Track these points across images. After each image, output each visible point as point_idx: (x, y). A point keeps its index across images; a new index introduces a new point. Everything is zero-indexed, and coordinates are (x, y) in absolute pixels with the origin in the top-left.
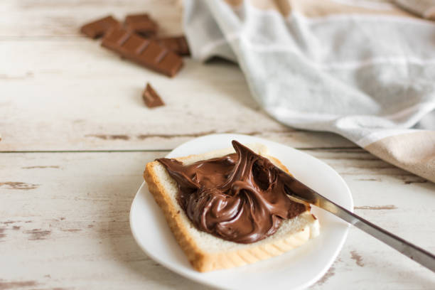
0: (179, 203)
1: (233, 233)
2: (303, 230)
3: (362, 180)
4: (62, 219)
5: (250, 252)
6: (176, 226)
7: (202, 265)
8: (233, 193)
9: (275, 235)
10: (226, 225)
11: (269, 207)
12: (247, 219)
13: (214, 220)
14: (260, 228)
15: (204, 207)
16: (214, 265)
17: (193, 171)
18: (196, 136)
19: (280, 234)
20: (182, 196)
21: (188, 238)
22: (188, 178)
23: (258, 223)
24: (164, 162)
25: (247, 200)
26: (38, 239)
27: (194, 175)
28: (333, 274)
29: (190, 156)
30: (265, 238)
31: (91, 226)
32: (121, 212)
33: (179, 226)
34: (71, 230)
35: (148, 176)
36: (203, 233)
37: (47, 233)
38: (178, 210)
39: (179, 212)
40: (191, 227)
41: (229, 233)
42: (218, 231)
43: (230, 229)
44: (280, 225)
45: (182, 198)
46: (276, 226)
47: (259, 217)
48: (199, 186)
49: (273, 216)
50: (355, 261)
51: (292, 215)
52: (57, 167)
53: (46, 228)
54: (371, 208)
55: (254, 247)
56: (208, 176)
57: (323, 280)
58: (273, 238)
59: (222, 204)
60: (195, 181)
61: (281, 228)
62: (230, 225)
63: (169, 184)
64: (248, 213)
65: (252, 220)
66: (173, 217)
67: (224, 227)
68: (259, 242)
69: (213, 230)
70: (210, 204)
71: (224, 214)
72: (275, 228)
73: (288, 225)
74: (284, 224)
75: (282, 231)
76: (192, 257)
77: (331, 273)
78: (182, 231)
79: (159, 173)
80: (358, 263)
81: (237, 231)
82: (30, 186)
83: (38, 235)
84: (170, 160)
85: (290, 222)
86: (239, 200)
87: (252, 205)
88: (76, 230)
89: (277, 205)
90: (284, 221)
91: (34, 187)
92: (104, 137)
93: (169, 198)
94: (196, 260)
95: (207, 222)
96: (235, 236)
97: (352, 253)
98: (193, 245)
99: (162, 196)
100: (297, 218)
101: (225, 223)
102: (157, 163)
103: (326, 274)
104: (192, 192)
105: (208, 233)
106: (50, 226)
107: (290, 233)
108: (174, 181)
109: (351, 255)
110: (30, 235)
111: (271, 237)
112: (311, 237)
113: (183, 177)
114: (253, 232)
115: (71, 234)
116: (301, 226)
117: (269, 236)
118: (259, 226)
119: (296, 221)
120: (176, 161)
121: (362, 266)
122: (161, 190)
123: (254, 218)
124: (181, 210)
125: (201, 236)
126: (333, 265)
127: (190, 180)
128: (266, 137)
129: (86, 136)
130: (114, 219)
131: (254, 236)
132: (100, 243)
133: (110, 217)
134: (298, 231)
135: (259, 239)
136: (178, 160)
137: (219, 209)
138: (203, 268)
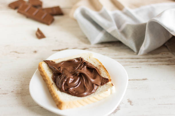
0: (53, 80)
1: (76, 93)
2: (107, 90)
3: (133, 68)
5: (83, 101)
6: (51, 90)
7: (61, 106)
8: (76, 75)
9: (95, 93)
10: (72, 89)
11: (93, 80)
12: (83, 86)
13: (68, 87)
14: (88, 90)
15: (63, 82)
16: (67, 106)
17: (60, 66)
18: (59, 50)
19: (97, 92)
20: (54, 77)
21: (56, 95)
22: (57, 69)
23: (87, 88)
24: (47, 62)
25: (82, 78)
27: (60, 67)
28: (119, 109)
29: (58, 59)
30: (90, 94)
31: (12, 92)
32: (26, 85)
33: (52, 90)
35: (40, 68)
36: (63, 93)
38: (52, 83)
39: (53, 84)
40: (58, 90)
41: (74, 92)
42: (69, 92)
43: (74, 91)
44: (97, 88)
45: (55, 78)
46: (95, 89)
47: (88, 85)
48: (61, 72)
49: (94, 85)
50: (129, 103)
51: (103, 84)
54: (137, 80)
55: (85, 99)
56: (66, 68)
57: (115, 112)
58: (94, 94)
59: (71, 80)
60: (60, 70)
61: (98, 90)
62: (75, 89)
63: (49, 72)
64: (83, 84)
65: (85, 87)
66: (50, 86)
67: (72, 90)
68: (88, 96)
69: (67, 91)
70: (66, 80)
71: (72, 84)
72: (95, 90)
73: (101, 88)
74: (99, 88)
75: (98, 91)
76: (57, 103)
77: (118, 109)
78: (53, 92)
79: (44, 66)
80: (130, 104)
81: (77, 92)
84: (49, 61)
85: (102, 87)
86: (79, 78)
87: (84, 80)
88: (6, 94)
89: (96, 79)
90: (99, 87)
93: (48, 78)
94: (59, 105)
95: (64, 88)
96: (77, 94)
97: (128, 100)
98: (58, 98)
99: (45, 77)
100: (105, 85)
101: (72, 88)
102: (44, 62)
103: (116, 109)
104: (58, 75)
105: (65, 93)
107: (101, 92)
108: (51, 70)
109: (127, 101)
111: (93, 94)
112: (111, 93)
113: (55, 68)
114: (85, 92)
115: (3, 95)
116: (107, 89)
117: (92, 93)
118: (88, 89)
119: (105, 86)
120: (52, 61)
121: (132, 105)
122: (45, 74)
123: (86, 86)
124: (54, 83)
125: (62, 94)
126: (119, 105)
127: (58, 70)
128: (91, 50)
130: (23, 88)
131: (85, 94)
132: (17, 99)
133: (21, 87)
134: (105, 91)
135: (87, 95)
136: (53, 61)
137: (70, 82)
138: (62, 108)
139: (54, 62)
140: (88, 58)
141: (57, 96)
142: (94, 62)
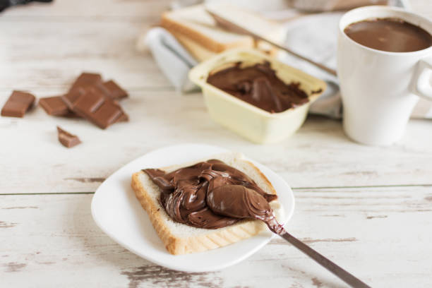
1: (204, 221)
4: (38, 253)
6: (156, 220)
7: (174, 248)
10: (195, 215)
13: (186, 212)
21: (163, 228)
26: (14, 271)
27: (173, 178)
31: (65, 259)
34: (46, 263)
36: (178, 224)
37: (23, 265)
39: (159, 210)
40: (168, 220)
41: (200, 221)
42: (190, 221)
43: (200, 218)
52: (36, 208)
53: (22, 261)
59: (192, 197)
63: (151, 189)
66: (153, 213)
70: (182, 198)
76: (167, 243)
78: (159, 223)
81: (206, 219)
82: (9, 224)
83: (13, 267)
88: (50, 263)
91: (12, 225)
92: (82, 180)
93: (150, 200)
94: (169, 245)
96: (206, 223)
98: (167, 232)
99: (145, 199)
101: (195, 213)
104: (171, 193)
105: (183, 223)
106: (26, 259)
110: (7, 267)
120: (158, 170)
124: (161, 208)
125: (176, 226)
129: (66, 179)
130: (88, 253)
136: (162, 169)
137: (190, 201)
138: (176, 251)
139: (164, 172)
140: (233, 162)
141: (165, 229)
142: (245, 169)
